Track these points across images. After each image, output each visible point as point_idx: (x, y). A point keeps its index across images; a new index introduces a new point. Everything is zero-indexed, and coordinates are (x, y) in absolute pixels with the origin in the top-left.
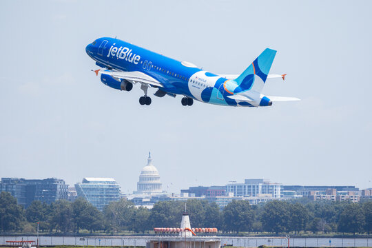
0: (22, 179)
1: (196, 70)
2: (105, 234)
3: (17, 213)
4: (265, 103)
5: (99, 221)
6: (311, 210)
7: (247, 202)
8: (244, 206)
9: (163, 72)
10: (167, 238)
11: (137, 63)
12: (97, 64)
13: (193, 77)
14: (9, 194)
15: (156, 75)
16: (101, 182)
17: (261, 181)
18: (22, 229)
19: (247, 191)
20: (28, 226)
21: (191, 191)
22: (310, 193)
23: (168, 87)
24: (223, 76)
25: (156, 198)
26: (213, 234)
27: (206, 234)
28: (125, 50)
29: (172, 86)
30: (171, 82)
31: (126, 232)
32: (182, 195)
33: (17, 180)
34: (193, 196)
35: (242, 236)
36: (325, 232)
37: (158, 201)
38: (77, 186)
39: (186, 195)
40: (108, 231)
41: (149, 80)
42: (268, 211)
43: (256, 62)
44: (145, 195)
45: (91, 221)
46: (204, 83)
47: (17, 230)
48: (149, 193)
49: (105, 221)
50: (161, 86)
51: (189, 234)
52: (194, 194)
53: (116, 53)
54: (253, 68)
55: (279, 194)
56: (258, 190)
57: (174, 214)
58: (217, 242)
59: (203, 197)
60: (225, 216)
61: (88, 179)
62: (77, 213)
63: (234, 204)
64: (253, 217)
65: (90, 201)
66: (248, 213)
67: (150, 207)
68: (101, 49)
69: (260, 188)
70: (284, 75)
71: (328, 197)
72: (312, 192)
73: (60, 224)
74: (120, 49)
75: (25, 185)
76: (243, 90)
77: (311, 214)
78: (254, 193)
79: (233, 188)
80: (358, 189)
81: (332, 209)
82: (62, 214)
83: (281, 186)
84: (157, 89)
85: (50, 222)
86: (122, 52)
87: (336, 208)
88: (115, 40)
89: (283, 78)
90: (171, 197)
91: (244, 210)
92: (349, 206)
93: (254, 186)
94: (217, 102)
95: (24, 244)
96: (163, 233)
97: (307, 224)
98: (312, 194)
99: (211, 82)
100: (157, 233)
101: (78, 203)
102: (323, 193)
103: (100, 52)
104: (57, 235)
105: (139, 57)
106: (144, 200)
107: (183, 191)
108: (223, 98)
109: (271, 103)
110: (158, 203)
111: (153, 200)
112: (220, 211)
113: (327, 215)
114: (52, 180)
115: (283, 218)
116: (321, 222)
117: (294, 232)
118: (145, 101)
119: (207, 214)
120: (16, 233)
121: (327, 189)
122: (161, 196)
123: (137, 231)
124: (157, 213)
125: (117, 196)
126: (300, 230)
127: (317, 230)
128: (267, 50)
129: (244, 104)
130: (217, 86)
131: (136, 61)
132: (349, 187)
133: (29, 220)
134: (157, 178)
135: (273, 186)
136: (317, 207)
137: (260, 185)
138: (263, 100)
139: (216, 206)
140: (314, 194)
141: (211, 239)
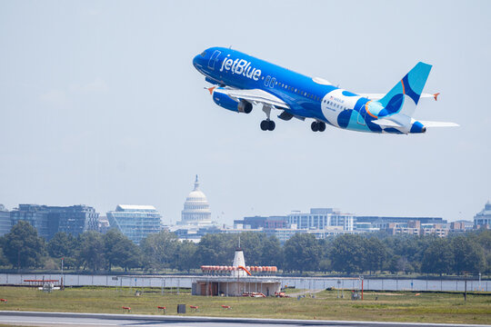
0: (44, 206)
1: (331, 88)
2: (142, 272)
3: (38, 247)
4: (417, 129)
5: (135, 257)
6: (390, 246)
7: (313, 236)
8: (310, 241)
9: (290, 91)
10: (216, 278)
11: (257, 79)
12: (207, 79)
13: (327, 97)
14: (27, 224)
15: (281, 94)
16: (138, 210)
17: (329, 210)
18: (43, 266)
19: (312, 223)
20: (51, 262)
21: (246, 221)
22: (388, 225)
23: (296, 108)
24: (365, 96)
25: (204, 230)
26: (272, 273)
27: (264, 273)
28: (242, 64)
29: (301, 108)
30: (300, 103)
31: (168, 271)
32: (235, 227)
33: (37, 207)
34: (248, 228)
35: (307, 276)
36: (407, 272)
37: (205, 233)
38: (109, 215)
39: (240, 227)
40: (146, 269)
41: (273, 100)
42: (338, 247)
43: (405, 80)
44: (190, 227)
45: (126, 256)
46: (341, 104)
47: (37, 266)
48: (197, 224)
49: (142, 256)
50: (286, 107)
51: (243, 274)
52: (250, 226)
53: (231, 67)
54: (402, 86)
55: (352, 226)
56: (326, 221)
57: (225, 249)
58: (277, 283)
59: (261, 229)
60: (286, 252)
61: (123, 207)
62: (109, 247)
63: (297, 238)
64: (320, 254)
65: (125, 232)
66: (314, 249)
67: (197, 241)
68: (212, 61)
69: (329, 219)
70: (436, 95)
71: (410, 231)
72: (391, 224)
73: (89, 261)
74: (236, 62)
75: (47, 212)
76: (389, 113)
77: (390, 250)
78: (321, 225)
79: (296, 219)
80: (446, 222)
81: (414, 245)
82: (91, 248)
83: (354, 217)
84: (282, 111)
85: (77, 258)
86: (239, 65)
87: (420, 244)
88: (229, 51)
89: (436, 98)
90: (222, 229)
91: (309, 245)
92: (435, 242)
93: (321, 217)
94: (358, 128)
95: (46, 284)
96: (212, 272)
97: (385, 262)
98: (390, 227)
99: (351, 103)
100: (205, 272)
101: (110, 235)
102: (404, 226)
103: (211, 65)
104: (84, 273)
105: (260, 71)
106: (189, 233)
107: (236, 222)
108: (365, 123)
109: (425, 130)
110: (207, 236)
111: (200, 232)
112: (281, 246)
113: (408, 252)
114: (79, 208)
115: (356, 255)
116: (401, 261)
117: (369, 272)
118: (268, 125)
119: (265, 250)
120: (35, 271)
121: (409, 221)
122: (210, 228)
123: (180, 269)
124: (205, 248)
125: (157, 227)
126: (377, 270)
127: (397, 270)
128: (420, 64)
129: (390, 130)
130: (357, 108)
131: (256, 77)
132: (436, 219)
133: (52, 255)
134: (205, 206)
135: (344, 217)
136: (397, 242)
137: (329, 215)
138: (414, 125)
139: (276, 240)
140: (394, 226)
141: (269, 279)
